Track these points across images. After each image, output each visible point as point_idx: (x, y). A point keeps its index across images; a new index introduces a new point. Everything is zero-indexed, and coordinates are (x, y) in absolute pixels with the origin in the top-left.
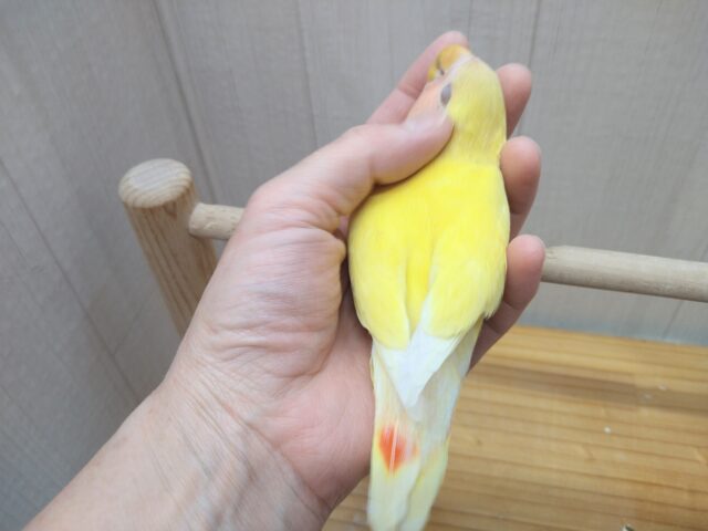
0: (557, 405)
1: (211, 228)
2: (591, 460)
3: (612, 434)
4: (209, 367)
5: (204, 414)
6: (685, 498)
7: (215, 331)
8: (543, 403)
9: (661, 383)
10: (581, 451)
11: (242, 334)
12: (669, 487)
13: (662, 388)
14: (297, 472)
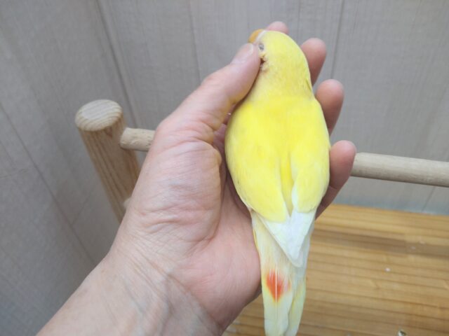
0: (355, 254)
1: (135, 143)
2: (378, 289)
3: (390, 272)
4: (141, 238)
5: (138, 271)
6: (438, 313)
7: (144, 214)
8: (346, 253)
9: (421, 240)
10: (371, 283)
11: (162, 214)
12: (427, 305)
13: (422, 242)
14: (202, 305)
